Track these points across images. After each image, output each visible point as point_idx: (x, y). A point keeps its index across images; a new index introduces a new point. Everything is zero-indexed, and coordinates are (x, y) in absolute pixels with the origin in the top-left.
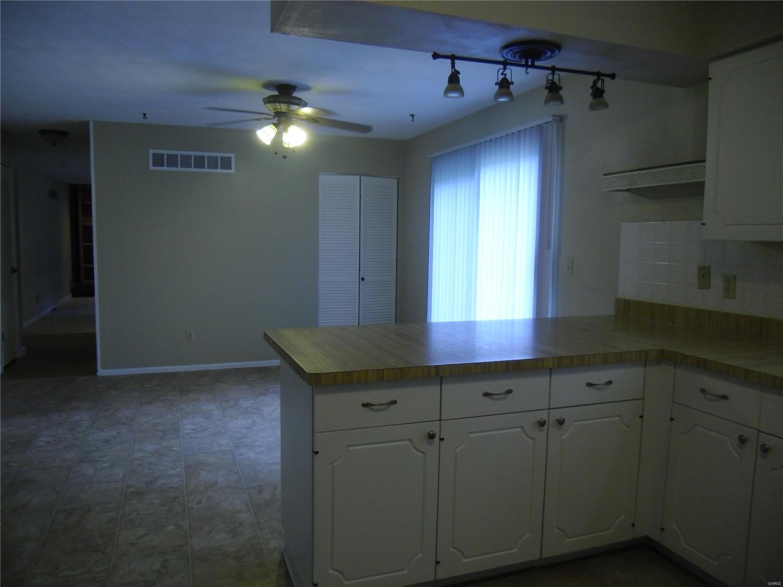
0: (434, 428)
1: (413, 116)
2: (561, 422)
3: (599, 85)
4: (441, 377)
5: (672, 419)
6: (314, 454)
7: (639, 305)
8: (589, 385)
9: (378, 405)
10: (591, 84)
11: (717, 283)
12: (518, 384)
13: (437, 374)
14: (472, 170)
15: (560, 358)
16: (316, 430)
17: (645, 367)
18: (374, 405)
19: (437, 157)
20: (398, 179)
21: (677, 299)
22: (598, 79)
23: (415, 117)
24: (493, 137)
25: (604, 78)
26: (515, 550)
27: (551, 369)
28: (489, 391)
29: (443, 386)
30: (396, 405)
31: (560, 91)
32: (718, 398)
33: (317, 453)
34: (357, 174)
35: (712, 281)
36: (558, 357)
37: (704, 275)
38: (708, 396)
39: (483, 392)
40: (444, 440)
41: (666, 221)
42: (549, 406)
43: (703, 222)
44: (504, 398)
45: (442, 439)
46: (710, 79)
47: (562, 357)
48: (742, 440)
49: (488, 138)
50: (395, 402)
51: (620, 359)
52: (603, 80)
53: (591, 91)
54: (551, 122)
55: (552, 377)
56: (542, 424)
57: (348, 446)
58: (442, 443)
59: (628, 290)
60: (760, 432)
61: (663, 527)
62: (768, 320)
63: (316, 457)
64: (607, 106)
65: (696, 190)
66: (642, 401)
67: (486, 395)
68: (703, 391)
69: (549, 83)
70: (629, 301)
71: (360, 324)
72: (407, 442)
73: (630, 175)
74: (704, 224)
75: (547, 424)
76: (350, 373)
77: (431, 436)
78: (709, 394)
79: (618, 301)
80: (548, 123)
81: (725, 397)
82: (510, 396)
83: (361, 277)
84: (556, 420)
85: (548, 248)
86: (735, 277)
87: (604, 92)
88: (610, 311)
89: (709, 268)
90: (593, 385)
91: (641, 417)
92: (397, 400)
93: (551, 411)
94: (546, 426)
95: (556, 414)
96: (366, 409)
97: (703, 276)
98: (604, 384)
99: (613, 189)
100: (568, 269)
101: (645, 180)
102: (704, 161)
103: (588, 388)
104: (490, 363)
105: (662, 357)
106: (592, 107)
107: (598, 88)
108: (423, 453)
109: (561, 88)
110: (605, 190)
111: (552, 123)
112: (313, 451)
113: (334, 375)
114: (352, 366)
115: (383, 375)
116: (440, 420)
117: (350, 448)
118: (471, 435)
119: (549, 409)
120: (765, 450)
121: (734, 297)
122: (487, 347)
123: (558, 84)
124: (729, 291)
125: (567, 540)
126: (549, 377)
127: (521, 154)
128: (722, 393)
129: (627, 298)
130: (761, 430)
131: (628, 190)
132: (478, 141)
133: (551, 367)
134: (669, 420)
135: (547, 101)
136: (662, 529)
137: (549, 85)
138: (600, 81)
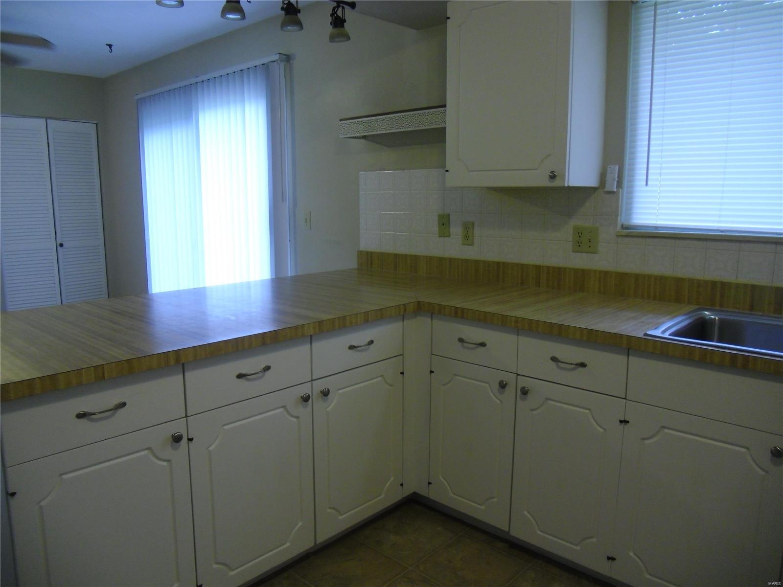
0: (179, 428)
1: (110, 46)
2: (325, 393)
3: (339, 13)
4: (183, 364)
5: (432, 372)
6: (9, 497)
7: (382, 256)
8: (352, 347)
9: (100, 413)
10: (331, 12)
11: (456, 230)
12: (278, 358)
13: (178, 360)
14: (188, 115)
15: (321, 323)
16: (8, 464)
17: (403, 321)
18: (94, 414)
19: (144, 98)
20: (96, 124)
21: (419, 248)
22: (338, 6)
23: (112, 47)
24: (210, 76)
25: (344, 6)
26: (288, 544)
27: (311, 336)
28: (244, 372)
29: (187, 374)
30: (126, 406)
31: (298, 14)
32: (475, 346)
33: (13, 494)
34: (42, 117)
35: (451, 230)
36: (319, 322)
37: (444, 222)
38: (466, 345)
39: (237, 373)
40: (194, 440)
41: (404, 170)
42: (312, 377)
43: (447, 169)
44: (261, 377)
45: (190, 440)
46: (449, 18)
47: (324, 320)
48: (503, 386)
49: (205, 77)
50: (123, 405)
51: (379, 316)
52: (343, 8)
53: (330, 19)
54: (277, 60)
55: (313, 344)
56: (306, 399)
57: (61, 475)
58: (191, 444)
59: (370, 242)
60: (519, 375)
61: (430, 482)
62: (504, 263)
63: (13, 502)
64: (348, 38)
65: (438, 136)
66: (401, 356)
67: (240, 376)
68: (461, 340)
69: (285, 4)
70: (371, 253)
71: (63, 303)
72: (146, 452)
73: (368, 120)
74: (447, 171)
75: (311, 399)
76: (53, 377)
77: (177, 439)
78: (466, 342)
79: (361, 254)
80: (274, 61)
81: (483, 345)
82: (268, 373)
83: (59, 242)
84: (320, 392)
85: (283, 201)
86: (473, 224)
87: (345, 21)
88: (352, 264)
89: (449, 215)
90: (356, 347)
91: (402, 373)
92: (127, 402)
93: (314, 382)
94: (310, 401)
95: (319, 386)
96: (84, 421)
97: (443, 225)
98: (366, 345)
99: (350, 136)
100: (306, 222)
101: (383, 126)
102: (445, 106)
103: (351, 351)
104: (242, 339)
105: (419, 309)
106: (332, 38)
107: (338, 17)
108: (168, 461)
109: (299, 11)
110: (343, 137)
111: (279, 61)
112: (7, 493)
113: (30, 383)
114: (55, 366)
115: (104, 373)
116: (186, 416)
117: (64, 477)
118: (226, 427)
119: (312, 380)
120: (525, 392)
121: (472, 244)
122: (233, 318)
123: (295, 5)
124: (468, 239)
125: (340, 518)
126: (310, 345)
127: (246, 95)
128: (480, 341)
129: (370, 250)
130: (519, 373)
131: (364, 137)
132: (193, 81)
133: (312, 334)
134: (429, 372)
135: (284, 25)
136: (430, 483)
137: (285, 6)
138: (340, 9)
